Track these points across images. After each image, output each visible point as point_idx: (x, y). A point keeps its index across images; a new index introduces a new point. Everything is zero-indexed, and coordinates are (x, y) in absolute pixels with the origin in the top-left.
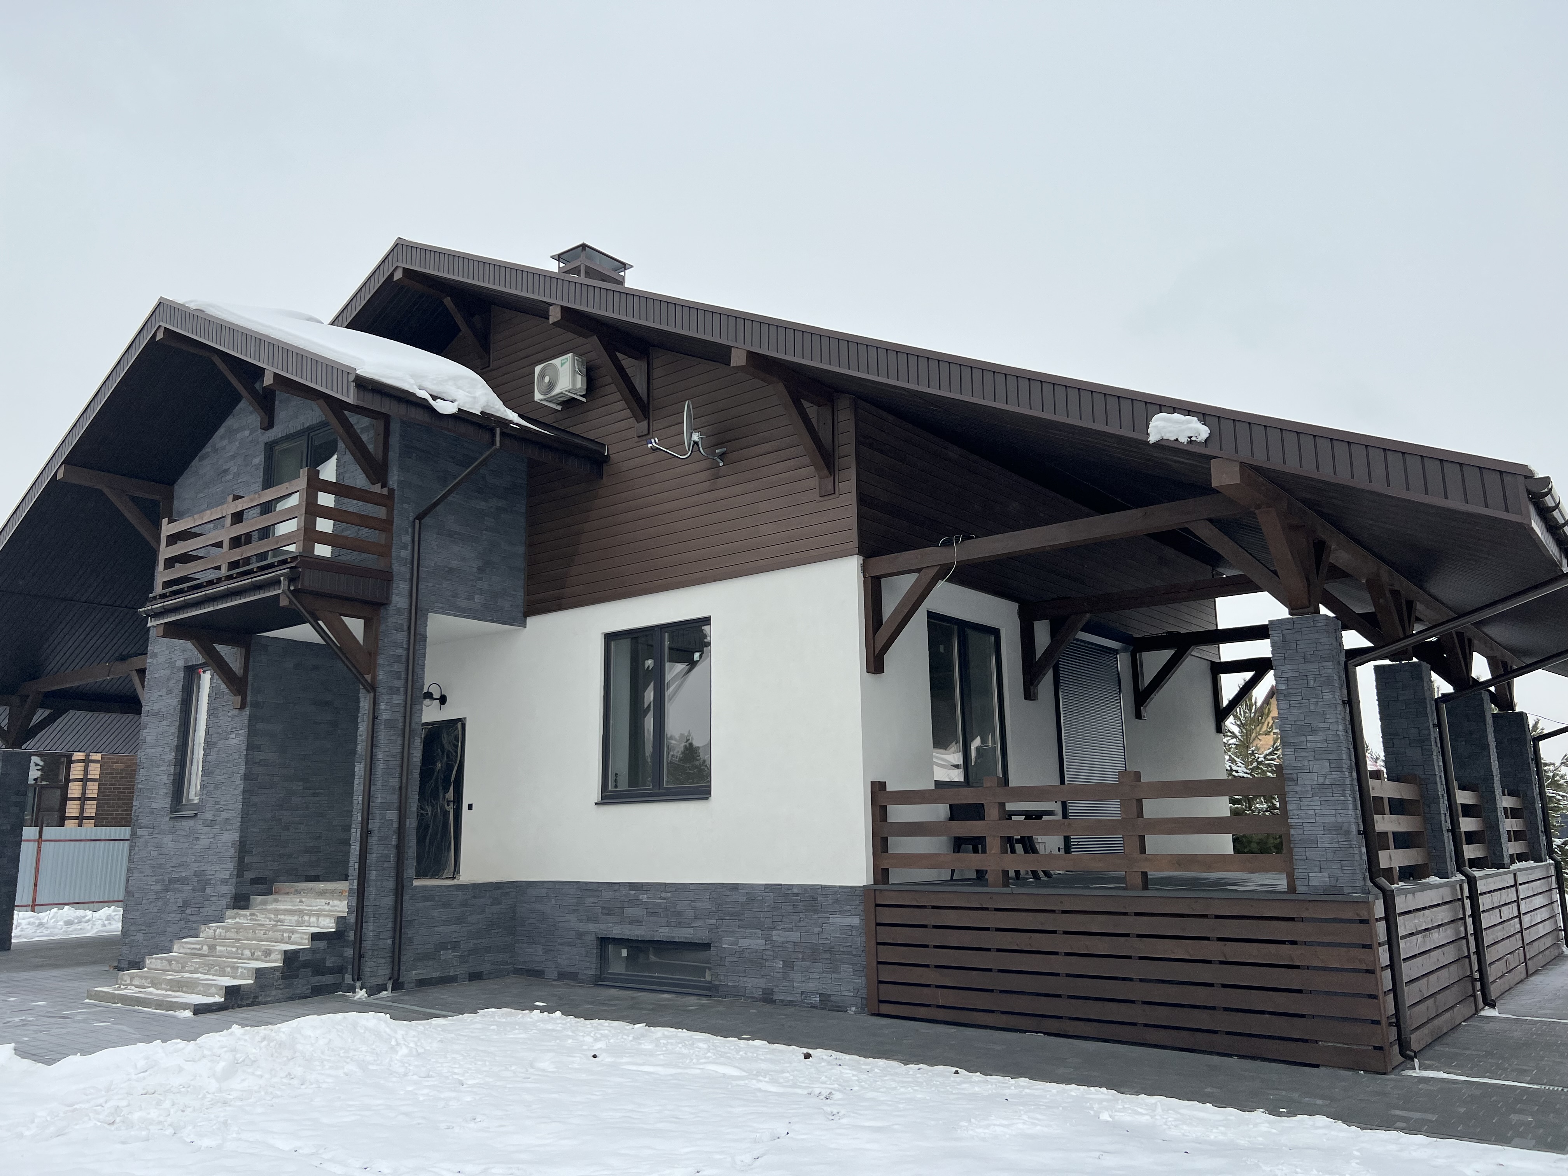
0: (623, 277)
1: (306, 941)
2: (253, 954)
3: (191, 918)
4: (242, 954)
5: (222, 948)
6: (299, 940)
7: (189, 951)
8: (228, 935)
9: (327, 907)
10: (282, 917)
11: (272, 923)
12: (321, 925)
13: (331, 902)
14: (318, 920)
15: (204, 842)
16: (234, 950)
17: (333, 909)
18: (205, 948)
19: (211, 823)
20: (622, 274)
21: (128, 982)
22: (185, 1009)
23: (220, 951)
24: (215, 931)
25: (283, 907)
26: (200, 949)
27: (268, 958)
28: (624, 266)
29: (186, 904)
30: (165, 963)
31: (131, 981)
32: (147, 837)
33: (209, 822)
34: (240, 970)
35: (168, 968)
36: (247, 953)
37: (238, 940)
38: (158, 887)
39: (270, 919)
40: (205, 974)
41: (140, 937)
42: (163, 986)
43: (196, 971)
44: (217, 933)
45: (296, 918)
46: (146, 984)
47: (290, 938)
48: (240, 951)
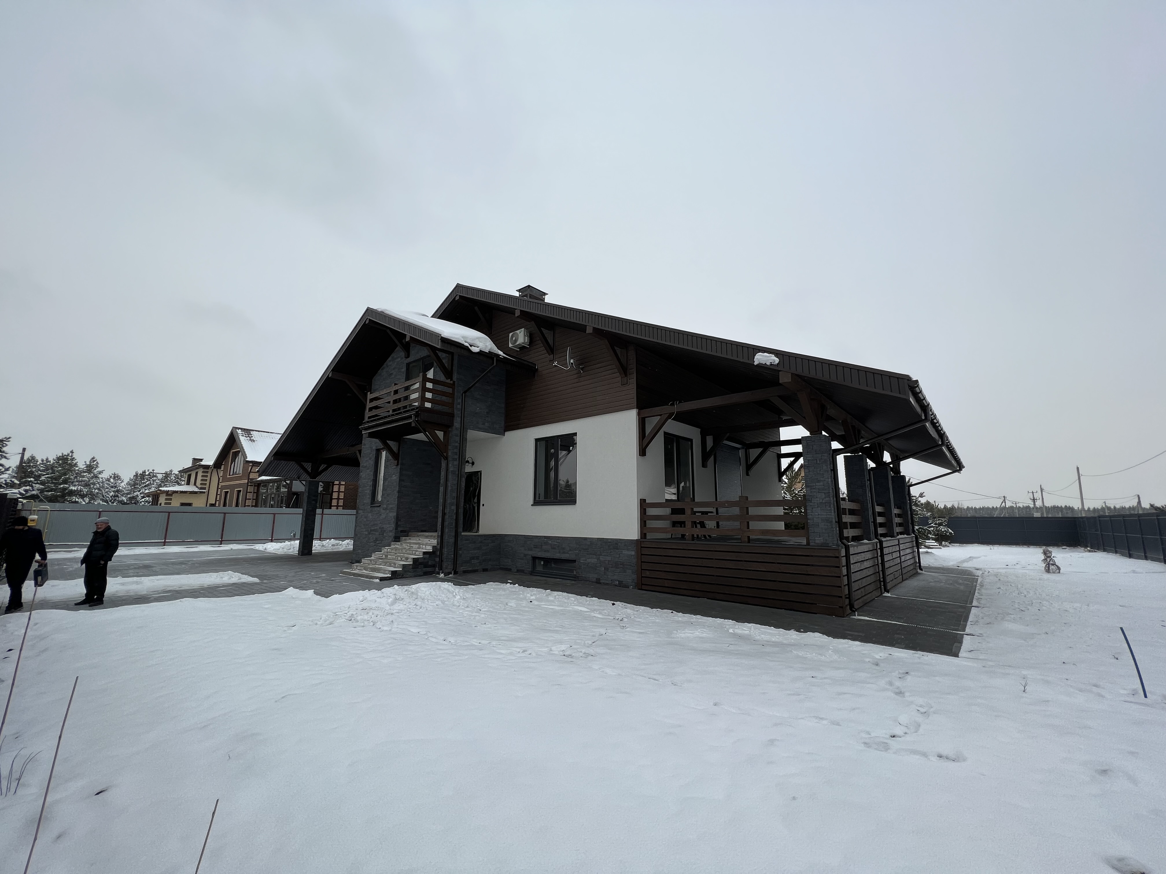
0: (544, 298)
1: (421, 555)
2: (401, 559)
3: (379, 545)
4: (398, 559)
5: (390, 556)
6: (419, 554)
7: (378, 557)
8: (392, 551)
9: (429, 542)
10: (412, 545)
11: (408, 547)
12: (427, 549)
13: (431, 540)
14: (426, 547)
15: (383, 516)
16: (395, 557)
17: (431, 543)
18: (384, 556)
19: (386, 509)
20: (544, 297)
21: (356, 568)
22: (377, 579)
23: (389, 557)
24: (387, 550)
25: (413, 542)
26: (382, 557)
27: (407, 561)
28: (545, 294)
29: (376, 540)
30: (369, 561)
31: (357, 567)
32: (362, 514)
33: (385, 509)
34: (397, 565)
35: (370, 563)
36: (399, 558)
37: (396, 553)
38: (367, 533)
39: (408, 546)
40: (384, 566)
41: (360, 551)
42: (369, 570)
43: (380, 565)
44: (388, 551)
45: (417, 546)
46: (362, 569)
47: (415, 553)
48: (397, 558)
